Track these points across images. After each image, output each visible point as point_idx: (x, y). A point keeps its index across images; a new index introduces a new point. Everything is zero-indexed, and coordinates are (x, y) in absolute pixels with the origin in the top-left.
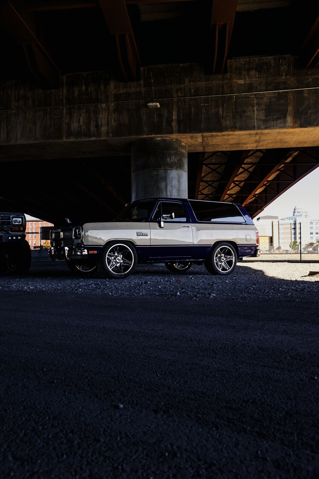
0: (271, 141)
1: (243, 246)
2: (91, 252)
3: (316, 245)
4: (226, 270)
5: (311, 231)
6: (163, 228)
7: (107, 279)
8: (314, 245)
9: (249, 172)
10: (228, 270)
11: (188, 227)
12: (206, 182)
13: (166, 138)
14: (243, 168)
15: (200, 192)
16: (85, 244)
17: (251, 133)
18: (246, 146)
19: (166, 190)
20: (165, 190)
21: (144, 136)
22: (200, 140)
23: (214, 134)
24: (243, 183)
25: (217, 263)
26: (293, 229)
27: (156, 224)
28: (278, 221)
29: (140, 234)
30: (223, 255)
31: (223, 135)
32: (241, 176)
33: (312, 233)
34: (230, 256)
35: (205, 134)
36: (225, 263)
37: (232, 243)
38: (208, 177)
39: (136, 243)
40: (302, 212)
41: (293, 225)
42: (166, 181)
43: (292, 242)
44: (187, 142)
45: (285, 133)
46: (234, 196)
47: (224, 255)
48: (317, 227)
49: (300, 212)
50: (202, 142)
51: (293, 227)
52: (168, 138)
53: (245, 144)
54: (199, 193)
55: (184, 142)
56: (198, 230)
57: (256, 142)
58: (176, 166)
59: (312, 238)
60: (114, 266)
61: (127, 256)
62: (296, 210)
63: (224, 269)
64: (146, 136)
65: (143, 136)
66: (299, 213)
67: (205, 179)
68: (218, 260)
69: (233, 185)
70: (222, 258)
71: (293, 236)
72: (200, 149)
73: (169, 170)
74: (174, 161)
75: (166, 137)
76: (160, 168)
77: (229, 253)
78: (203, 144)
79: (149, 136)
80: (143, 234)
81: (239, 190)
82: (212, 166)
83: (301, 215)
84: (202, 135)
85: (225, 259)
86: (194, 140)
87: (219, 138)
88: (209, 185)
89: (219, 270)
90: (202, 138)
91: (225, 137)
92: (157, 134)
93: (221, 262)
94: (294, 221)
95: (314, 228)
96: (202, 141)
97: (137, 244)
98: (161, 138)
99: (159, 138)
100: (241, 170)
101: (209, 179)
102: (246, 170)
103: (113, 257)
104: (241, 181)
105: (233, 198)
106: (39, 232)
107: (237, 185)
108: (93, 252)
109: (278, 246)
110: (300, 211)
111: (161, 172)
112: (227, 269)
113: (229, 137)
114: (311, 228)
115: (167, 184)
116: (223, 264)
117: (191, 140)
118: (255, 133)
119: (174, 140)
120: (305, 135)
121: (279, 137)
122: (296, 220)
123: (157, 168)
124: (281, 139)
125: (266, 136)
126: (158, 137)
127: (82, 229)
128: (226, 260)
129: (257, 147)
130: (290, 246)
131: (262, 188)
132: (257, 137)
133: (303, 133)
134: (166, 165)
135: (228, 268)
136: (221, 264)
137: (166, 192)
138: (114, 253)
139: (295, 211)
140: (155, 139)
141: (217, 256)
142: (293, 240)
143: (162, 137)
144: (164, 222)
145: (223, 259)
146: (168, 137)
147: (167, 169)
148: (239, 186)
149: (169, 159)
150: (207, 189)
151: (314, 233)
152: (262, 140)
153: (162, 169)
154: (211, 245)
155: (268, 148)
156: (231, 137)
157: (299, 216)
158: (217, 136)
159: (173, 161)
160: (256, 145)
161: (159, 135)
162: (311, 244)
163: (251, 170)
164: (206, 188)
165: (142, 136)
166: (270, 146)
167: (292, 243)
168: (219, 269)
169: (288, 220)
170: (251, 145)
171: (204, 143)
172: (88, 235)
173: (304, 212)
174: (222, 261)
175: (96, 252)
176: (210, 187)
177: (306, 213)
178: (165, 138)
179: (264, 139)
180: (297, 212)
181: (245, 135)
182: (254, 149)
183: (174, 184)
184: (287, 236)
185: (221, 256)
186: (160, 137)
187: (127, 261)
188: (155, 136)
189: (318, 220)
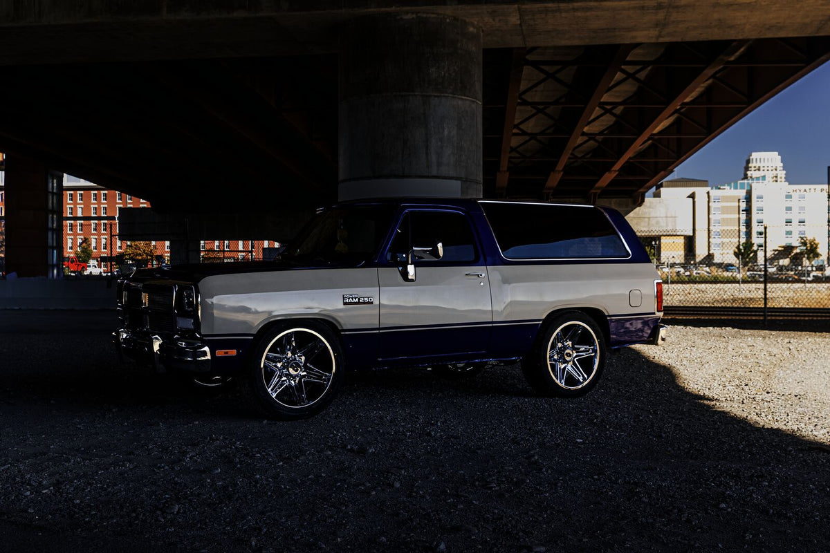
0: (695, 25)
1: (622, 320)
2: (220, 353)
3: (798, 251)
4: (578, 382)
5: (789, 216)
6: (412, 280)
7: (265, 422)
8: (795, 251)
9: (638, 80)
10: (582, 383)
11: (478, 275)
12: (533, 104)
13: (428, 15)
14: (623, 71)
15: (517, 126)
16: (203, 332)
17: (646, 4)
18: (634, 34)
19: (427, 148)
20: (424, 150)
21: (372, 10)
22: (514, 19)
23: (549, 7)
24: (621, 108)
25: (553, 367)
26: (743, 211)
27: (395, 272)
28: (708, 193)
29: (351, 300)
30: (570, 343)
31: (574, 10)
32: (617, 91)
33: (788, 222)
34: (588, 347)
35: (528, 6)
36: (574, 363)
37: (594, 315)
38: (536, 91)
39: (340, 325)
40: (766, 169)
41: (745, 203)
42: (426, 125)
43: (741, 243)
44: (481, 24)
45: (731, 5)
46: (600, 138)
47: (573, 345)
48: (802, 208)
49: (762, 169)
50: (520, 25)
51: (743, 205)
52: (433, 16)
53: (629, 29)
54: (515, 131)
55: (473, 25)
56: (506, 281)
57: (657, 25)
58: (451, 87)
59: (789, 233)
60: (282, 385)
61: (318, 358)
62: (753, 162)
63: (571, 380)
64: (375, 10)
65: (367, 8)
66: (759, 170)
67: (529, 97)
68: (556, 357)
69: (598, 111)
70: (568, 351)
71: (743, 229)
72: (516, 42)
73: (435, 96)
74: (447, 75)
75: (428, 13)
76: (411, 93)
77: (585, 339)
78: (522, 30)
79: (383, 9)
80: (359, 299)
81: (611, 123)
82: (546, 68)
83: (764, 178)
84: (519, 9)
85: (575, 354)
86: (500, 20)
87: (564, 15)
88: (539, 111)
89: (560, 384)
90: (520, 15)
91: (579, 14)
92: (403, 5)
93: (566, 362)
94: (747, 193)
95: (795, 209)
96: (519, 22)
97: (345, 328)
98: (414, 16)
99: (408, 14)
100: (619, 76)
101: (537, 99)
102: (629, 76)
103: (281, 363)
104: (615, 104)
105: (596, 141)
106: (116, 217)
107: (607, 111)
108: (227, 353)
109: (707, 254)
110: (761, 165)
111: (414, 102)
112: (581, 379)
113: (588, 14)
114: (789, 209)
115: (430, 134)
116: (569, 367)
117: (491, 20)
118: (656, 4)
119: (448, 20)
120: (782, 10)
121: (716, 16)
122: (751, 190)
123: (403, 94)
124: (720, 20)
125: (683, 12)
126: (407, 13)
127: (198, 292)
128: (576, 356)
129: (660, 36)
130: (736, 255)
131: (671, 118)
132: (661, 15)
133: (778, 5)
134: (426, 85)
135: (583, 376)
136: (565, 368)
137: (427, 154)
138: (283, 352)
139: (750, 165)
140: (398, 18)
141: (553, 347)
142: (743, 240)
143: (419, 12)
144: (417, 265)
145: (570, 356)
146: (433, 13)
147: (430, 96)
148: (614, 115)
149: (434, 69)
150: (533, 121)
151: (795, 222)
152: (673, 22)
153: (415, 95)
154: (539, 320)
155: (687, 39)
156: (593, 13)
157: (758, 178)
158: (559, 10)
159: (445, 74)
160: (657, 33)
161: (408, 8)
162: (787, 250)
163: (642, 75)
164: (530, 120)
165: (366, 10)
166: (693, 36)
167: (741, 247)
168: (558, 382)
169: (730, 189)
170: (645, 32)
171: (524, 28)
172: (212, 303)
173: (770, 169)
174: (568, 359)
175: (233, 352)
176: (540, 115)
177: (776, 170)
178: (425, 15)
179: (679, 19)
180: (753, 169)
181: (629, 9)
182: (653, 40)
183: (446, 132)
184: (729, 228)
185: (565, 348)
186: (413, 13)
187: (317, 372)
188: (398, 9)
189: (805, 191)
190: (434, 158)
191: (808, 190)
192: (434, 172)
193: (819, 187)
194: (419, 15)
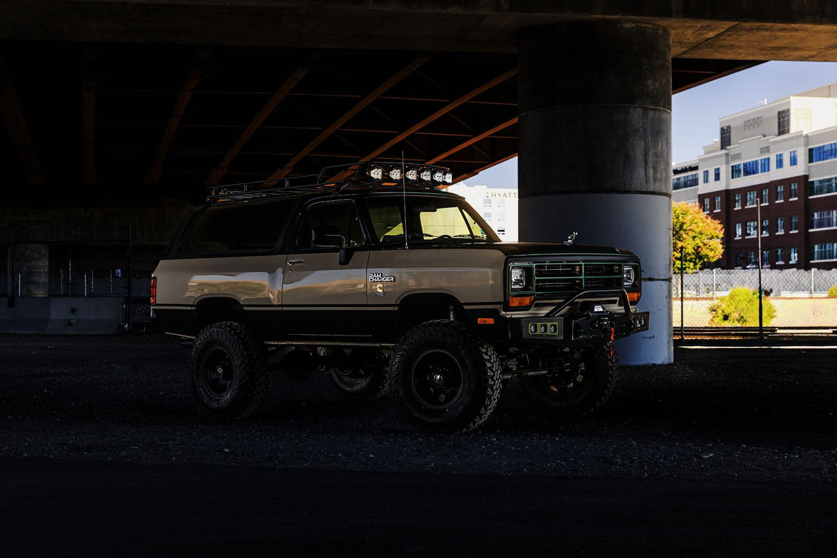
13: (646, 25)
19: (646, 162)
20: (643, 164)
22: (713, 34)
35: (747, 24)
42: (645, 140)
50: (709, 39)
52: (650, 26)
65: (592, 14)
73: (652, 109)
75: (646, 23)
76: (631, 105)
79: (607, 16)
84: (734, 26)
86: (699, 34)
87: (764, 33)
90: (726, 30)
91: (780, 33)
92: (629, 15)
98: (634, 25)
99: (629, 23)
111: (636, 113)
115: (648, 148)
123: (624, 105)
126: (628, 21)
134: (645, 98)
137: (646, 169)
140: (619, 26)
146: (650, 24)
149: (650, 81)
153: (636, 107)
161: (632, 17)
165: (590, 16)
178: (643, 25)
186: (633, 22)
188: (623, 17)
189: (505, 195)
190: (651, 172)
191: (508, 195)
192: (651, 188)
193: (507, 191)
194: (638, 24)
